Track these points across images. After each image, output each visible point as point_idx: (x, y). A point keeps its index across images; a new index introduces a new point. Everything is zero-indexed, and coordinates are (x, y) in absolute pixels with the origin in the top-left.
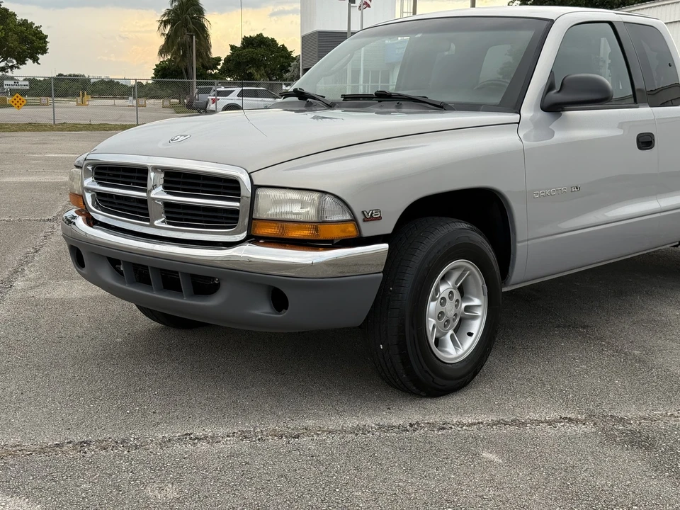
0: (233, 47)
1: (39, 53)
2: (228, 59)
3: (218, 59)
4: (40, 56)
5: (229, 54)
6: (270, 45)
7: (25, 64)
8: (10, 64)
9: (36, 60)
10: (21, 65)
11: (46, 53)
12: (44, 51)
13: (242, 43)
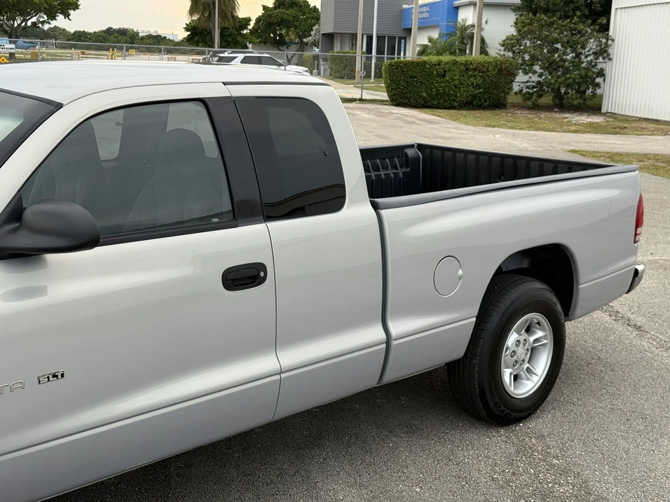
0: (265, 8)
1: (71, 9)
2: (258, 20)
3: (249, 20)
4: (71, 12)
5: (261, 14)
6: (301, 6)
7: (55, 19)
8: (41, 20)
9: (67, 16)
10: (52, 20)
11: (78, 9)
12: (76, 7)
13: (274, 4)
